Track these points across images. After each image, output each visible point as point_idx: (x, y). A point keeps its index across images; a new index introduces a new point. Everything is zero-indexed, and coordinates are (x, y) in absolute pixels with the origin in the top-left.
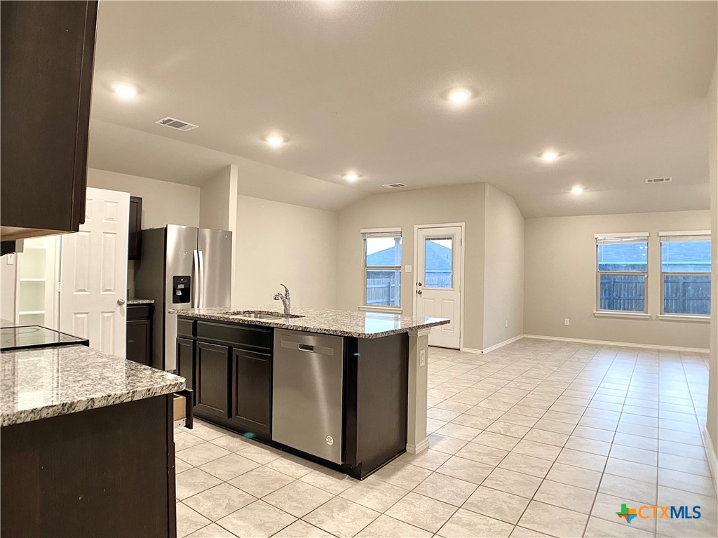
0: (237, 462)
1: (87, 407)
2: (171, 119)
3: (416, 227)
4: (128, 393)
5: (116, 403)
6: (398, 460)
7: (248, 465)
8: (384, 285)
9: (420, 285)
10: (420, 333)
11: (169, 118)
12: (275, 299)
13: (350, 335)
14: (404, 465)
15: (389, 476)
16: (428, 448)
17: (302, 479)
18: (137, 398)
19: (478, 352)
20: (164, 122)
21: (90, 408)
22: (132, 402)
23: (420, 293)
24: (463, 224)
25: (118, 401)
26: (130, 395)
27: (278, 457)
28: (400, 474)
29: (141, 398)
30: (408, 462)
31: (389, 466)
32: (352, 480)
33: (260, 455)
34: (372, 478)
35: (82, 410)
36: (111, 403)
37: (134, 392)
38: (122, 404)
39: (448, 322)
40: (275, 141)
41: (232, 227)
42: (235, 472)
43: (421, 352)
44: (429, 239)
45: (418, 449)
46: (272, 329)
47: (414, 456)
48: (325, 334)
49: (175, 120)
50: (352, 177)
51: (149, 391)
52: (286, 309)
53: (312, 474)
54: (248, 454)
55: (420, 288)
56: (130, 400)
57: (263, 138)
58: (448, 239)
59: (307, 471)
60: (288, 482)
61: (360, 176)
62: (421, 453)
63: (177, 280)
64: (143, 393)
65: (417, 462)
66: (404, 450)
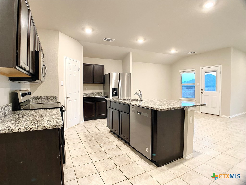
0: (118, 151)
1: (18, 131)
2: (106, 38)
3: (201, 68)
4: (35, 127)
5: (30, 130)
6: (177, 161)
7: (120, 153)
8: (193, 91)
9: (203, 90)
10: (190, 109)
11: (105, 38)
12: (135, 95)
13: (153, 109)
14: (179, 164)
15: (171, 167)
16: (193, 157)
17: (136, 162)
18: (39, 129)
19: (228, 117)
20: (105, 40)
21: (19, 131)
22: (37, 130)
23: (203, 93)
24: (221, 65)
25: (31, 130)
26: (36, 128)
27: (132, 151)
28: (176, 167)
29: (41, 129)
30: (182, 163)
31: (173, 163)
32: (155, 166)
33: (126, 150)
34: (164, 167)
35: (16, 132)
36: (28, 130)
37: (38, 127)
38: (33, 131)
39: (205, 105)
40: (141, 41)
41: (131, 72)
42: (115, 155)
43: (191, 117)
44: (206, 72)
45: (188, 157)
46: (130, 105)
47: (185, 160)
48: (145, 108)
49: (108, 38)
50: (173, 51)
51: (44, 127)
52: (140, 98)
53: (141, 161)
54: (123, 149)
55: (203, 91)
56: (36, 130)
57: (137, 40)
58: (214, 72)
59: (140, 159)
60: (131, 162)
61: (176, 50)
62: (189, 159)
63: (113, 89)
64: (42, 128)
65: (186, 163)
66: (182, 157)
